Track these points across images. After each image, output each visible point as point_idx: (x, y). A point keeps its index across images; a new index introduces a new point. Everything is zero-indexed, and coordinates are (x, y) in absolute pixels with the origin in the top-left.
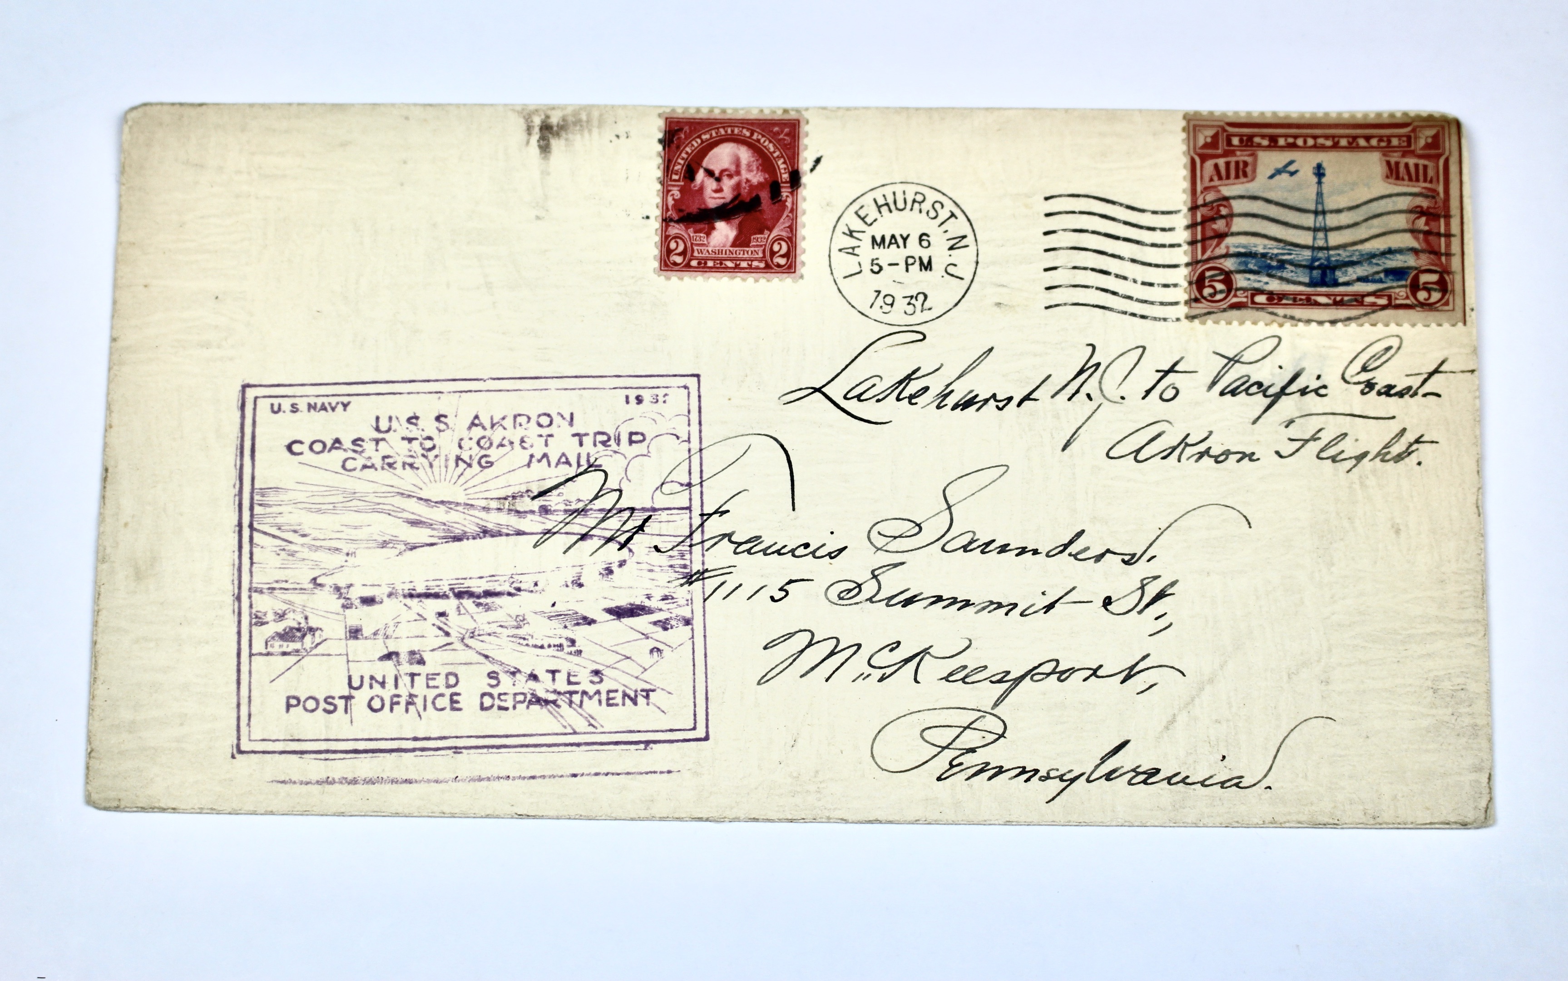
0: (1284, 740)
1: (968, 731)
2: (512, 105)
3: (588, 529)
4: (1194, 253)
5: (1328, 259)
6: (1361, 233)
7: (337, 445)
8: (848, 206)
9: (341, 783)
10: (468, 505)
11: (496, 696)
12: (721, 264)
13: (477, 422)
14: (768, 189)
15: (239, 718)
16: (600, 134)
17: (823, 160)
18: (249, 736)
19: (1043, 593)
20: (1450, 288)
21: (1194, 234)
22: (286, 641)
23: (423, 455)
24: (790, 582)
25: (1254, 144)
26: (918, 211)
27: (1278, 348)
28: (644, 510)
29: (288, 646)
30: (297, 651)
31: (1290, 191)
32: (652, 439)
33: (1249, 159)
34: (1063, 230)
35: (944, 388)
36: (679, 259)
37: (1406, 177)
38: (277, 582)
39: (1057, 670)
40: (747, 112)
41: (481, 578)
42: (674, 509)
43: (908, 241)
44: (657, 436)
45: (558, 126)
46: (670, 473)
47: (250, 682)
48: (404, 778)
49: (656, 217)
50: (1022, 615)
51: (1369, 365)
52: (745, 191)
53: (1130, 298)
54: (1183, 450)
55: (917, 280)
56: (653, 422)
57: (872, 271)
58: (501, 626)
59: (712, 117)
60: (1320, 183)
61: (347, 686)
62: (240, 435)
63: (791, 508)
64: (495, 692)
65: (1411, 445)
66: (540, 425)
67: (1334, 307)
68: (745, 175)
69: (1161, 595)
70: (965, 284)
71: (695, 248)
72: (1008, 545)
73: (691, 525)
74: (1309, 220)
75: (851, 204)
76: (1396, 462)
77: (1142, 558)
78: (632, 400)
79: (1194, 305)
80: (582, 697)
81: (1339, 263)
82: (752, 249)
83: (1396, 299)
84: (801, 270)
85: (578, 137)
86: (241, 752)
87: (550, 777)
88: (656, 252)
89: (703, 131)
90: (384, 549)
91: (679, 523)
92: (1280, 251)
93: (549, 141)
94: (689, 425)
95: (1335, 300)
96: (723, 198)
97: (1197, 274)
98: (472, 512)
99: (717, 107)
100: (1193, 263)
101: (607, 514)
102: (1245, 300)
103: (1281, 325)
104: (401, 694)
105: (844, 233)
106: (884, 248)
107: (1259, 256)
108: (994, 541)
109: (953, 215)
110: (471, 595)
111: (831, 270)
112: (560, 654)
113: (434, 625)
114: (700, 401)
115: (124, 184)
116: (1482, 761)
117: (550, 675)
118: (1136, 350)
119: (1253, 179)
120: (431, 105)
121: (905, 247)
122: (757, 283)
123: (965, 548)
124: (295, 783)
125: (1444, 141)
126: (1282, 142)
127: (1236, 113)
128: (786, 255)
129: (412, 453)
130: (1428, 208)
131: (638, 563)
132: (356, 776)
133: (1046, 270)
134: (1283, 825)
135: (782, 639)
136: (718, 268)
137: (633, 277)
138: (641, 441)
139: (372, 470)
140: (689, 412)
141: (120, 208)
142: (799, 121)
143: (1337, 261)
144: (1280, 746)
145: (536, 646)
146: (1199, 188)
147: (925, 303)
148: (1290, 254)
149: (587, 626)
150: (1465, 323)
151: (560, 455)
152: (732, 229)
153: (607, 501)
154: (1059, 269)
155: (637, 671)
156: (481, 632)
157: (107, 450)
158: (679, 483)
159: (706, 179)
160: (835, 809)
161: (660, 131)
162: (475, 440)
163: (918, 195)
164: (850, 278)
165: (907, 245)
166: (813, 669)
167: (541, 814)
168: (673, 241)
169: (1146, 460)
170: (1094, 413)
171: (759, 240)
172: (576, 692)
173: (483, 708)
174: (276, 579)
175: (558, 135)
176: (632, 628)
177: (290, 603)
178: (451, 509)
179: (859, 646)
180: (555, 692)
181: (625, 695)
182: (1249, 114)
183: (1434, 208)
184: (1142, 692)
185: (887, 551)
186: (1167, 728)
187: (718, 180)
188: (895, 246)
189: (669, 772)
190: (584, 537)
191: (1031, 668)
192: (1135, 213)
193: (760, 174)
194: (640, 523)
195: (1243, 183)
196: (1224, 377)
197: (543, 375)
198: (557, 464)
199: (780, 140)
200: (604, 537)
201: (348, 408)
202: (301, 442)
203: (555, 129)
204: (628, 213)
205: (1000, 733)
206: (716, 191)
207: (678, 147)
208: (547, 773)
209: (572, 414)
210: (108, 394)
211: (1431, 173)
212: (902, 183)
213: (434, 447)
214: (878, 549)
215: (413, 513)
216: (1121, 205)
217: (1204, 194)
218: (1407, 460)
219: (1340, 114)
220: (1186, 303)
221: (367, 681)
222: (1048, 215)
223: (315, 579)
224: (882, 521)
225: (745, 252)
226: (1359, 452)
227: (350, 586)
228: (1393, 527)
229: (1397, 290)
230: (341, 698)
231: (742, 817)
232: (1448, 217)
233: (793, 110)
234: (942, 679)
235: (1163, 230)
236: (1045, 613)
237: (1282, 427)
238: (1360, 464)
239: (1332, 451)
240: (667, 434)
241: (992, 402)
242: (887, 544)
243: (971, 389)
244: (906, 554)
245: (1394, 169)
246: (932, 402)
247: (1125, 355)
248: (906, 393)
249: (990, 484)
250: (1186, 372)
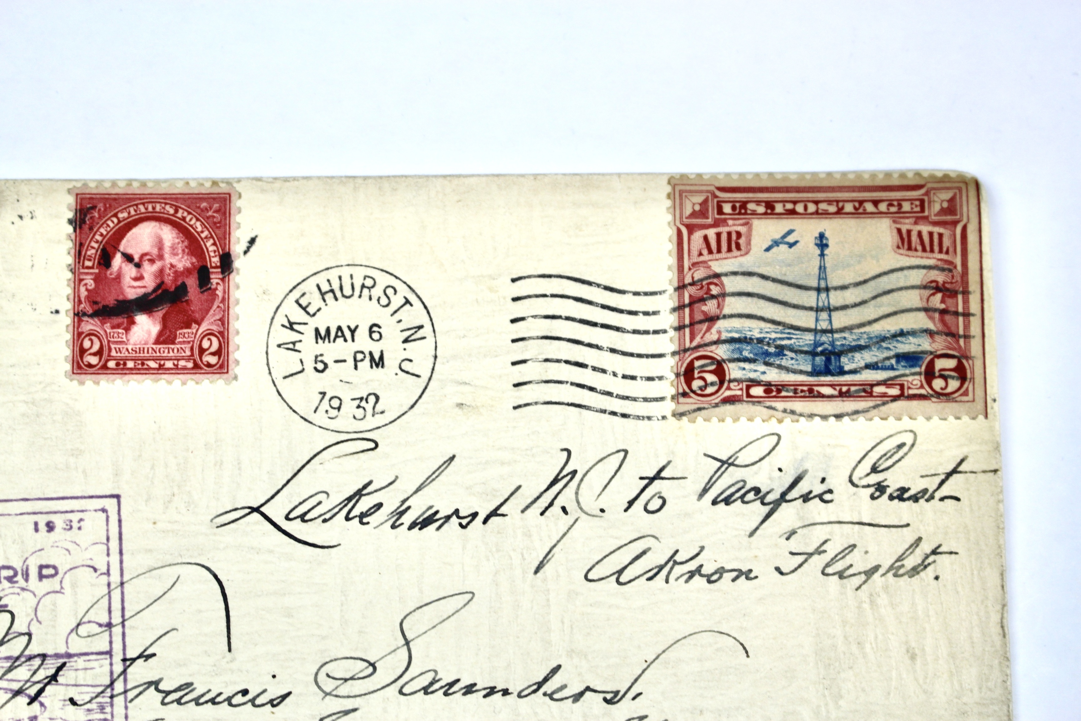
4: (681, 340)
5: (832, 343)
6: (869, 312)
8: (288, 294)
12: (143, 364)
14: (196, 275)
17: (258, 240)
20: (969, 375)
21: (681, 318)
25: (749, 212)
26: (368, 298)
27: (777, 448)
28: (57, 656)
31: (789, 265)
32: (66, 573)
33: (742, 229)
34: (532, 317)
35: (399, 504)
36: (94, 360)
37: (919, 248)
40: (170, 185)
42: (92, 653)
43: (356, 334)
44: (71, 569)
46: (87, 612)
49: (67, 312)
51: (880, 465)
52: (169, 279)
53: (609, 394)
54: (672, 568)
55: (367, 378)
56: (67, 553)
57: (316, 369)
59: (130, 191)
60: (822, 255)
63: (227, 648)
65: (927, 557)
67: (840, 399)
68: (169, 259)
70: (422, 382)
71: (113, 346)
72: (475, 685)
73: (112, 673)
74: (810, 299)
75: (291, 291)
76: (910, 577)
77: (627, 696)
78: (42, 526)
79: (682, 400)
81: (845, 348)
82: (178, 346)
83: (909, 388)
84: (234, 369)
88: (68, 352)
89: (120, 208)
91: (98, 670)
94: (108, 555)
95: (840, 391)
96: (145, 287)
97: (685, 365)
99: (136, 180)
100: (681, 352)
101: (15, 662)
102: (739, 393)
103: (780, 421)
105: (283, 326)
106: (329, 342)
107: (755, 341)
108: (458, 680)
111: (269, 369)
114: (120, 526)
118: (617, 455)
119: (747, 253)
121: (353, 340)
122: (185, 386)
123: (426, 690)
125: (961, 206)
126: (779, 208)
127: (728, 175)
128: (218, 353)
130: (944, 283)
133: (514, 364)
136: (139, 369)
137: (40, 383)
138: (52, 576)
140: (108, 539)
142: (230, 195)
143: (843, 345)
146: (686, 264)
147: (377, 406)
148: (790, 339)
150: (986, 417)
152: (154, 324)
153: (15, 648)
154: (529, 363)
158: (97, 623)
159: (124, 265)
161: (71, 210)
163: (367, 279)
164: (290, 378)
165: (356, 338)
168: (87, 338)
169: (630, 582)
170: (570, 529)
171: (186, 335)
182: (742, 176)
183: (951, 283)
185: (336, 696)
187: (138, 266)
188: (342, 339)
192: (615, 295)
193: (186, 257)
194: (52, 671)
195: (735, 257)
196: (717, 483)
199: (208, 218)
200: (11, 690)
204: (34, 307)
206: (136, 279)
207: (91, 229)
211: (947, 242)
212: (348, 265)
214: (327, 694)
216: (598, 285)
217: (692, 271)
218: (922, 574)
220: (673, 398)
222: (515, 299)
224: (331, 661)
225: (171, 351)
226: (869, 566)
228: (908, 651)
229: (910, 378)
232: (966, 293)
233: (223, 181)
235: (646, 314)
237: (783, 539)
238: (869, 581)
239: (839, 566)
240: (83, 566)
241: (454, 519)
242: (337, 688)
243: (431, 504)
244: (358, 699)
245: (906, 240)
246: (386, 521)
247: (605, 461)
248: (356, 512)
249: (453, 615)
250: (673, 478)
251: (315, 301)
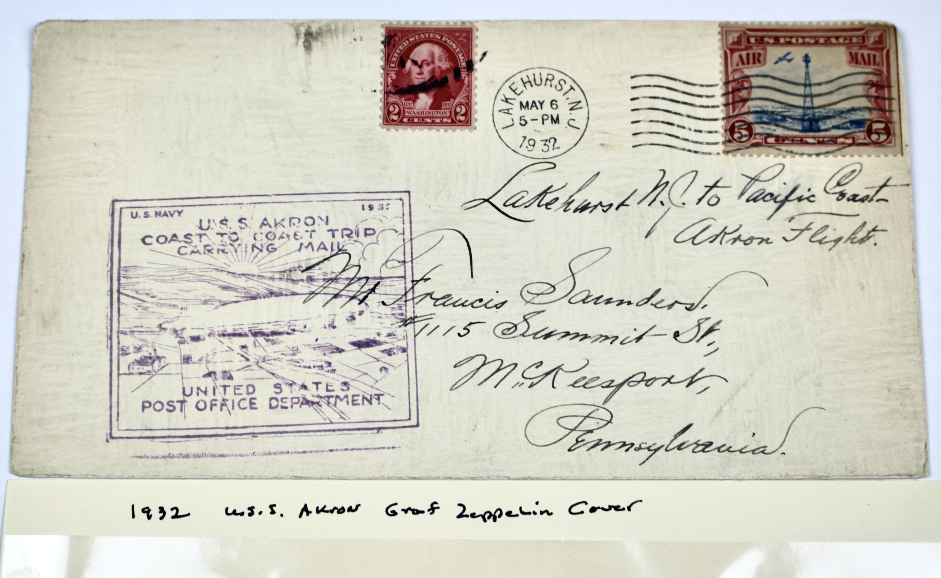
0: (793, 422)
1: (588, 419)
2: (287, 20)
3: (338, 291)
4: (727, 111)
5: (814, 114)
6: (835, 98)
7: (175, 238)
8: (505, 83)
9: (178, 457)
10: (260, 276)
11: (279, 399)
12: (423, 120)
13: (265, 222)
14: (453, 72)
15: (111, 416)
16: (343, 37)
17: (488, 53)
18: (118, 427)
19: (635, 330)
20: (892, 132)
21: (727, 99)
22: (142, 365)
23: (231, 244)
24: (471, 324)
25: (765, 42)
26: (550, 86)
27: (783, 172)
28: (375, 278)
29: (143, 369)
30: (149, 372)
31: (788, 72)
32: (380, 233)
33: (761, 52)
34: (643, 97)
35: (568, 198)
36: (395, 118)
37: (862, 62)
38: (136, 327)
39: (645, 379)
40: (438, 24)
41: (269, 323)
42: (395, 277)
43: (544, 105)
44: (383, 231)
45: (316, 33)
46: (392, 254)
47: (118, 392)
48: (220, 453)
49: (380, 91)
50: (621, 343)
51: (841, 182)
52: (438, 74)
53: (687, 140)
54: (723, 236)
55: (550, 128)
56: (380, 222)
57: (521, 124)
58: (283, 354)
59: (416, 27)
60: (807, 66)
61: (182, 394)
62: (111, 232)
63: (471, 276)
64: (279, 397)
65: (869, 232)
66: (306, 224)
67: (818, 145)
68: (437, 64)
69: (711, 330)
70: (580, 132)
71: (406, 110)
72: (612, 298)
73: (406, 288)
74: (800, 90)
75: (506, 81)
76: (860, 243)
77: (698, 306)
78: (367, 207)
79: (728, 144)
80: (336, 399)
81: (821, 117)
82: (443, 111)
83: (858, 139)
84: (475, 124)
85: (329, 40)
86: (112, 438)
87: (315, 452)
88: (381, 113)
89: (410, 36)
90: (206, 306)
91: (398, 286)
92: (783, 110)
93: (310, 43)
94: (404, 223)
95: (818, 141)
96: (424, 78)
97: (730, 125)
98: (263, 281)
99: (419, 21)
100: (727, 118)
101: (351, 281)
102: (760, 141)
103: (784, 157)
104: (217, 398)
105: (502, 100)
106: (528, 109)
107: (769, 113)
108: (602, 296)
109: (572, 88)
110: (262, 334)
111: (494, 124)
112: (321, 372)
113: (238, 354)
114: (410, 208)
115: (34, 72)
116: (921, 434)
117: (315, 386)
118: (692, 173)
119: (764, 64)
120: (234, 20)
121: (542, 108)
122: (447, 133)
123: (584, 301)
124: (148, 457)
125: (886, 40)
126: (782, 40)
127: (752, 22)
128: (465, 115)
129: (224, 243)
130: (877, 82)
131: (371, 312)
132: (188, 453)
133: (633, 123)
134: (793, 478)
135: (466, 361)
136: (421, 123)
137: (366, 129)
138: (372, 234)
139: (198, 254)
140: (403, 215)
141: (32, 88)
142: (472, 29)
143: (819, 116)
144: (790, 426)
145: (305, 367)
146: (730, 70)
147: (555, 144)
148: (789, 112)
149: (339, 354)
150: (902, 154)
151: (319, 243)
152: (429, 98)
153: (351, 273)
154: (641, 122)
155: (371, 382)
156: (270, 358)
157: (24, 243)
158: (397, 261)
159: (412, 67)
160: (501, 471)
161: (382, 36)
162: (264, 234)
163: (549, 75)
164: (506, 129)
166: (486, 380)
167: (309, 476)
168: (392, 106)
169: (700, 243)
170: (665, 213)
172: (332, 397)
173: (271, 407)
174: (135, 325)
175: (316, 39)
176: (368, 355)
177: (145, 341)
178: (249, 278)
179: (516, 365)
180: (318, 396)
181: (364, 398)
182: (761, 23)
183: (881, 82)
184: (700, 392)
185: (533, 303)
186: (717, 416)
187: (420, 67)
188: (535, 108)
189: (393, 448)
190: (336, 296)
191: (627, 377)
192: (689, 86)
193: (447, 63)
194: (372, 287)
195: (758, 67)
196: (749, 190)
197: (308, 192)
198: (318, 250)
199: (460, 41)
200: (349, 296)
201: (182, 215)
202: (151, 237)
203: (314, 35)
204: (362, 88)
205: (609, 419)
206: (419, 74)
207: (394, 46)
208: (314, 449)
209: (327, 218)
210: (24, 207)
211: (878, 59)
212: (539, 68)
213: (238, 239)
214: (527, 302)
215: (224, 282)
216: (680, 81)
217: (733, 74)
218: (867, 242)
219: (819, 23)
220: (723, 143)
221: (195, 390)
222: (633, 88)
223: (160, 325)
224: (530, 284)
226: (836, 237)
227: (183, 329)
228: (859, 285)
229: (858, 134)
230: (178, 402)
231: (441, 476)
232: (889, 87)
233: (468, 22)
234: (570, 385)
235: (707, 97)
236: (636, 342)
237: (787, 222)
238: (837, 245)
239: (819, 237)
240: (389, 229)
241: (599, 207)
242: (533, 299)
243: (586, 198)
244: (545, 305)
245: (854, 57)
246: (561, 207)
247: (685, 177)
248: (544, 202)
249: (599, 260)
250: (724, 187)
251: (520, 87)
